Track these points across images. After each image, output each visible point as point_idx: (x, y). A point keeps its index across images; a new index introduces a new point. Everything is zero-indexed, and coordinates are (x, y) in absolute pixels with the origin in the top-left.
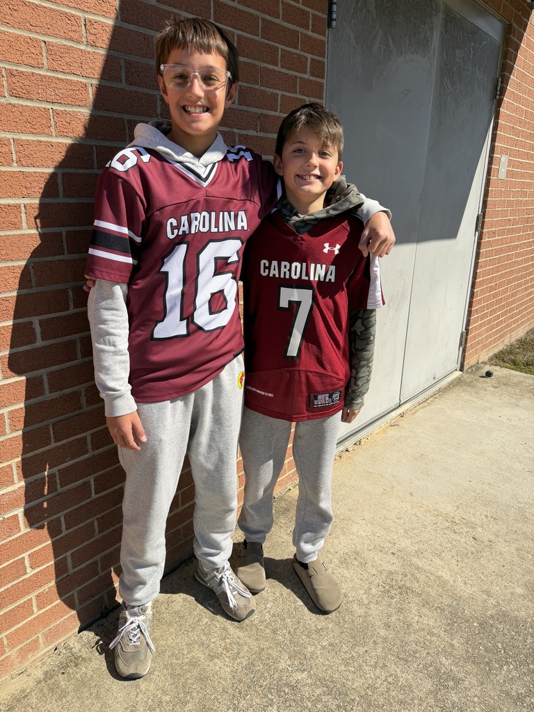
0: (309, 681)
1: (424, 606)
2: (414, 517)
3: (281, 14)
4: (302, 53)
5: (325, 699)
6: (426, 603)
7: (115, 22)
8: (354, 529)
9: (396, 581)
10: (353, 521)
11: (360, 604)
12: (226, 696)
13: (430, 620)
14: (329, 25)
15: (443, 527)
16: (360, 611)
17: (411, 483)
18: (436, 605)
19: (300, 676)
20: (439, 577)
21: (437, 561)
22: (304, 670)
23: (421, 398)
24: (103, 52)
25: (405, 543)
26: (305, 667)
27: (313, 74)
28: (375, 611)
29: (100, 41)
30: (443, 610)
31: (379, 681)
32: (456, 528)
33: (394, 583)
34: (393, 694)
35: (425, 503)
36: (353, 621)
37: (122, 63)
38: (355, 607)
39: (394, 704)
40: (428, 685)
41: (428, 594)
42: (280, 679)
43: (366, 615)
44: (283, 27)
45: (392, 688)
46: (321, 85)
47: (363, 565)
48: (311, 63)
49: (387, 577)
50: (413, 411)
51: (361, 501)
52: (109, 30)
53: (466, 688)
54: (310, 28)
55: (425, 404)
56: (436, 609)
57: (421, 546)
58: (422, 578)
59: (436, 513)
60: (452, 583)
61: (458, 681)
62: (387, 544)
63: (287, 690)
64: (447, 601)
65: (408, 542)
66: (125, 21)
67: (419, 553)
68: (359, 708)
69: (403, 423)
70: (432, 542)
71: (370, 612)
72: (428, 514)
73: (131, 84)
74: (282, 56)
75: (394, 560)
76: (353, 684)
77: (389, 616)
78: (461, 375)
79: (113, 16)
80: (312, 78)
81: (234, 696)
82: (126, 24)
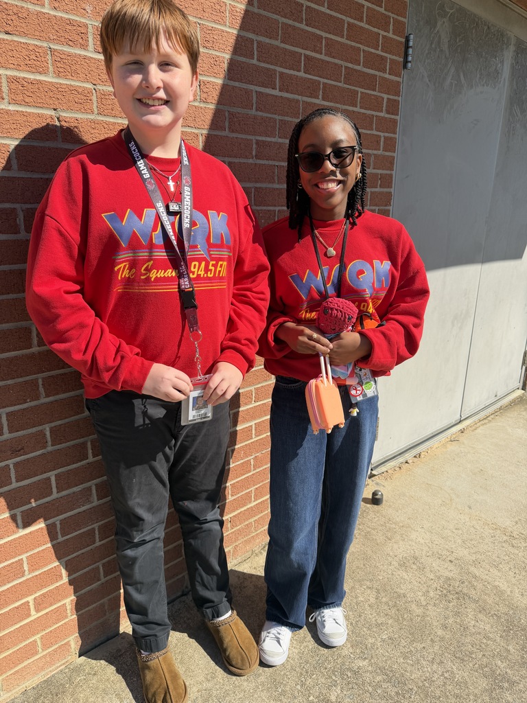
0: (370, 668)
1: (480, 612)
2: (472, 529)
3: (362, 61)
4: (379, 94)
5: (385, 685)
6: (482, 610)
7: (224, 81)
8: (414, 535)
9: (454, 587)
10: (412, 529)
11: (419, 604)
12: (293, 673)
13: (486, 625)
14: (405, 67)
15: (501, 540)
16: (419, 611)
17: (469, 497)
18: (492, 613)
19: (361, 663)
20: (496, 587)
21: (494, 571)
22: (365, 658)
23: (482, 415)
24: (212, 107)
25: (463, 553)
26: (366, 656)
27: (388, 112)
28: (432, 612)
29: (211, 97)
30: (499, 617)
31: (436, 676)
32: (514, 542)
33: (451, 588)
34: (450, 688)
35: (483, 516)
36: (411, 620)
37: (227, 114)
38: (414, 606)
39: (450, 697)
40: (483, 683)
41: (485, 601)
42: (343, 664)
43: (424, 616)
44: (364, 72)
45: (448, 683)
46: (395, 122)
47: (422, 569)
48: (387, 102)
49: (445, 582)
50: (474, 427)
51: (420, 510)
52: (218, 88)
53: (521, 691)
54: (388, 71)
55: (486, 421)
56: (492, 616)
57: (479, 556)
58: (479, 586)
59: (494, 526)
60: (509, 593)
61: (513, 684)
62: (444, 552)
63: (349, 675)
64: (503, 609)
65: (466, 552)
66: (231, 80)
67: (476, 563)
68: (417, 697)
69: (463, 438)
70: (490, 554)
71: (428, 613)
72: (486, 527)
73: (233, 132)
74: (361, 98)
75: (451, 567)
76: (411, 676)
77: (446, 618)
78: (523, 394)
79: (222, 76)
80: (387, 116)
81: (301, 673)
82: (232, 82)
